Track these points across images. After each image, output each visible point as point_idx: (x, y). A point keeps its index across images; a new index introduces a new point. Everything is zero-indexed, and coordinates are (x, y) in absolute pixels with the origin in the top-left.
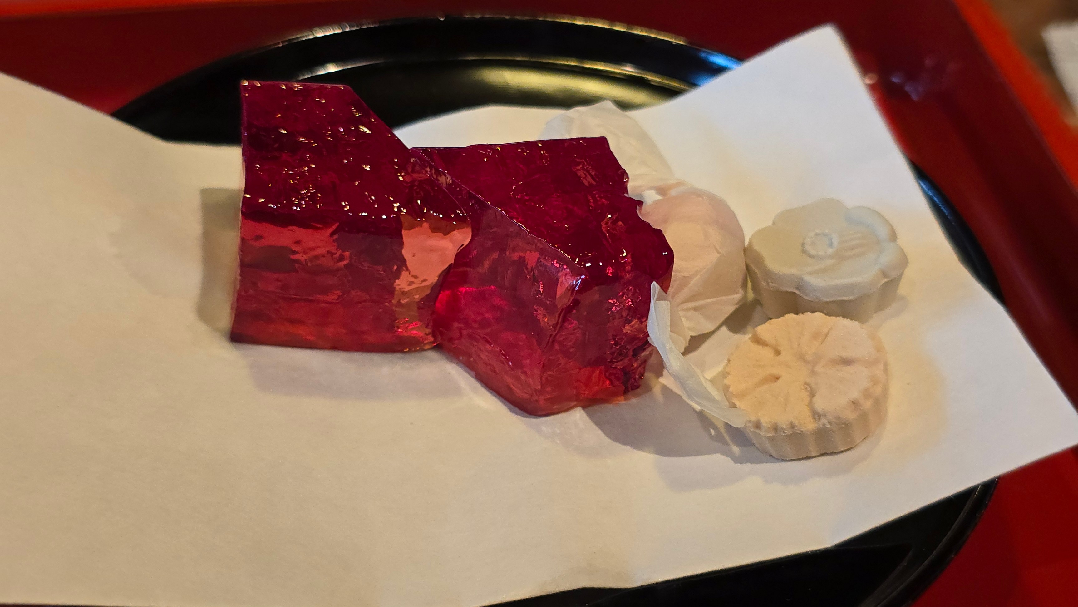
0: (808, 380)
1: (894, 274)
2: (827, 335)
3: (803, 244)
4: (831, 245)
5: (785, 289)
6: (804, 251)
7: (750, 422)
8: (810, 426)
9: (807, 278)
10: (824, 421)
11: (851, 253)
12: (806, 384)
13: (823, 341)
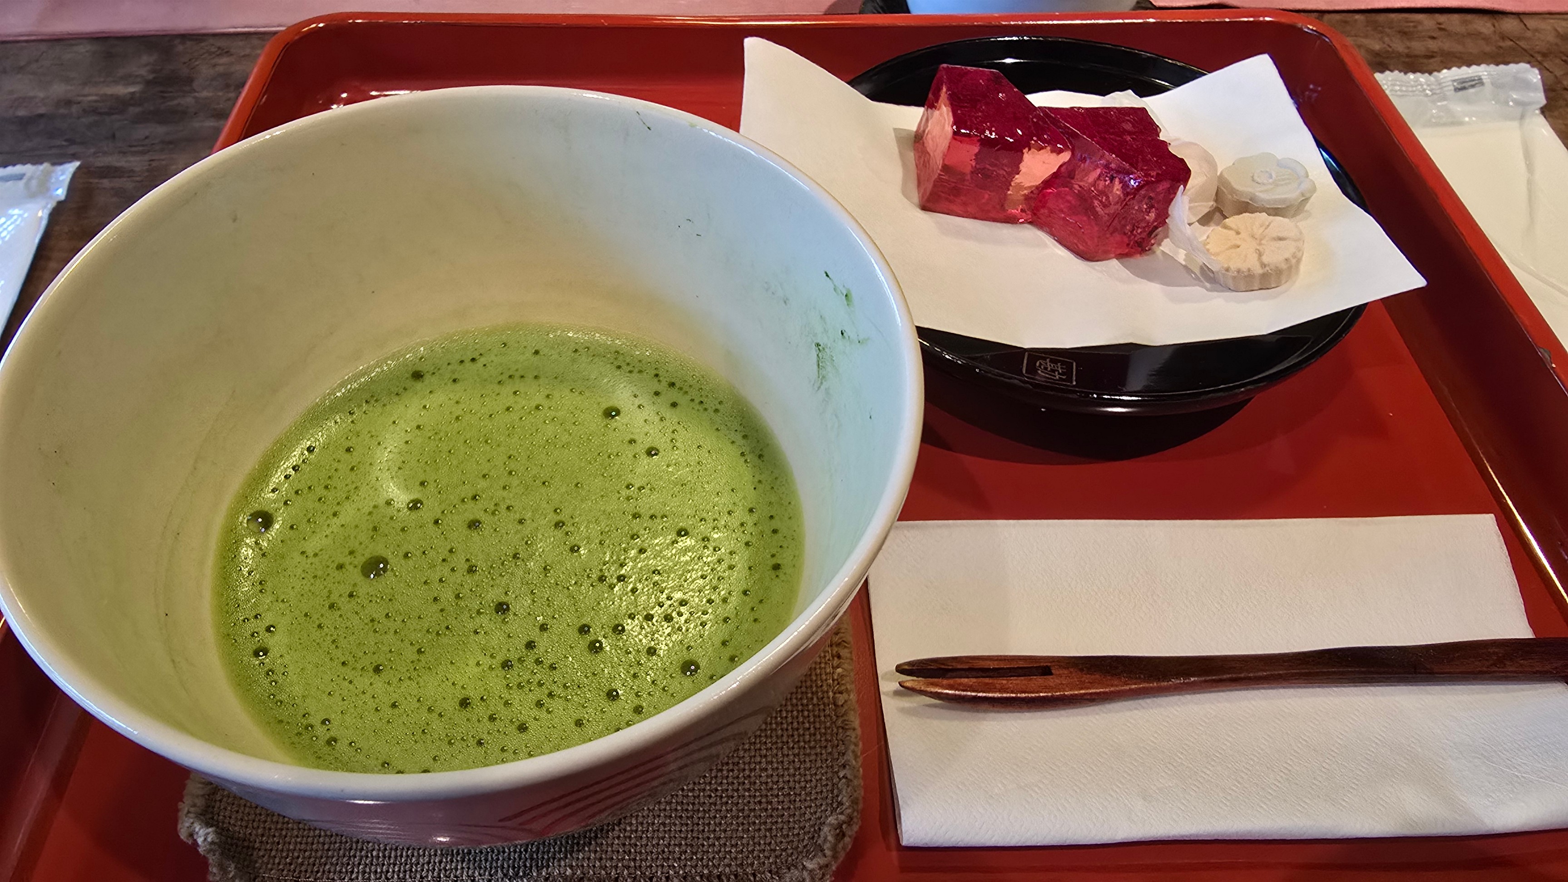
0: (1258, 248)
1: (1308, 195)
2: (1268, 226)
3: (1253, 177)
4: (1271, 177)
5: (1243, 200)
6: (1253, 180)
7: (1223, 267)
8: (1258, 271)
9: (1257, 194)
10: (1267, 268)
11: (1282, 183)
12: (1256, 249)
13: (1266, 229)
